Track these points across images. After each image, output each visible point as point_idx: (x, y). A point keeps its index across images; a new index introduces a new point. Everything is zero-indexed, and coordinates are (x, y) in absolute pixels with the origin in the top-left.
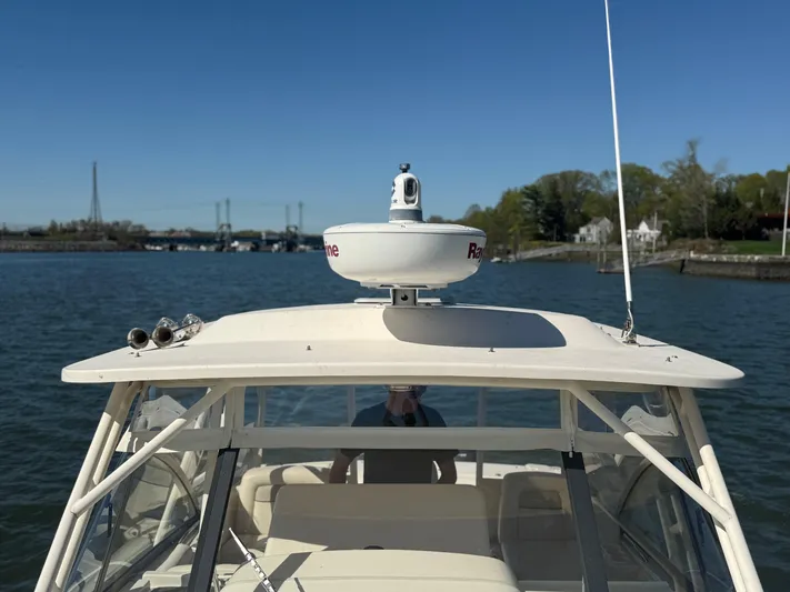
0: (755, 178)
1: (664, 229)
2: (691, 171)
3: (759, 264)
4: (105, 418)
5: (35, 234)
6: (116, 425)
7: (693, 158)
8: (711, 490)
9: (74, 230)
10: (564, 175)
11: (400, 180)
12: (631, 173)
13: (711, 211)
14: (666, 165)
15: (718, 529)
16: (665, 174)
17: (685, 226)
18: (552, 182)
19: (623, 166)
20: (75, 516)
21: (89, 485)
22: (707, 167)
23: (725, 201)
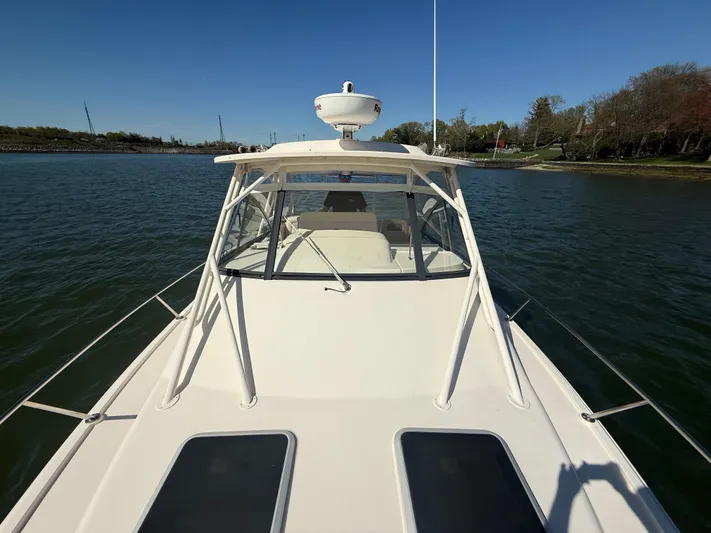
0: (484, 127)
1: (448, 148)
2: (461, 123)
3: (487, 162)
4: (233, 178)
5: (199, 147)
6: (238, 183)
7: (463, 117)
8: (458, 203)
9: (214, 145)
10: (410, 124)
11: (346, 85)
12: (439, 123)
13: (468, 140)
14: (451, 120)
15: (460, 218)
16: (450, 124)
17: (457, 146)
18: (405, 127)
19: (437, 120)
20: (227, 211)
21: (230, 201)
22: (467, 122)
23: (473, 136)
